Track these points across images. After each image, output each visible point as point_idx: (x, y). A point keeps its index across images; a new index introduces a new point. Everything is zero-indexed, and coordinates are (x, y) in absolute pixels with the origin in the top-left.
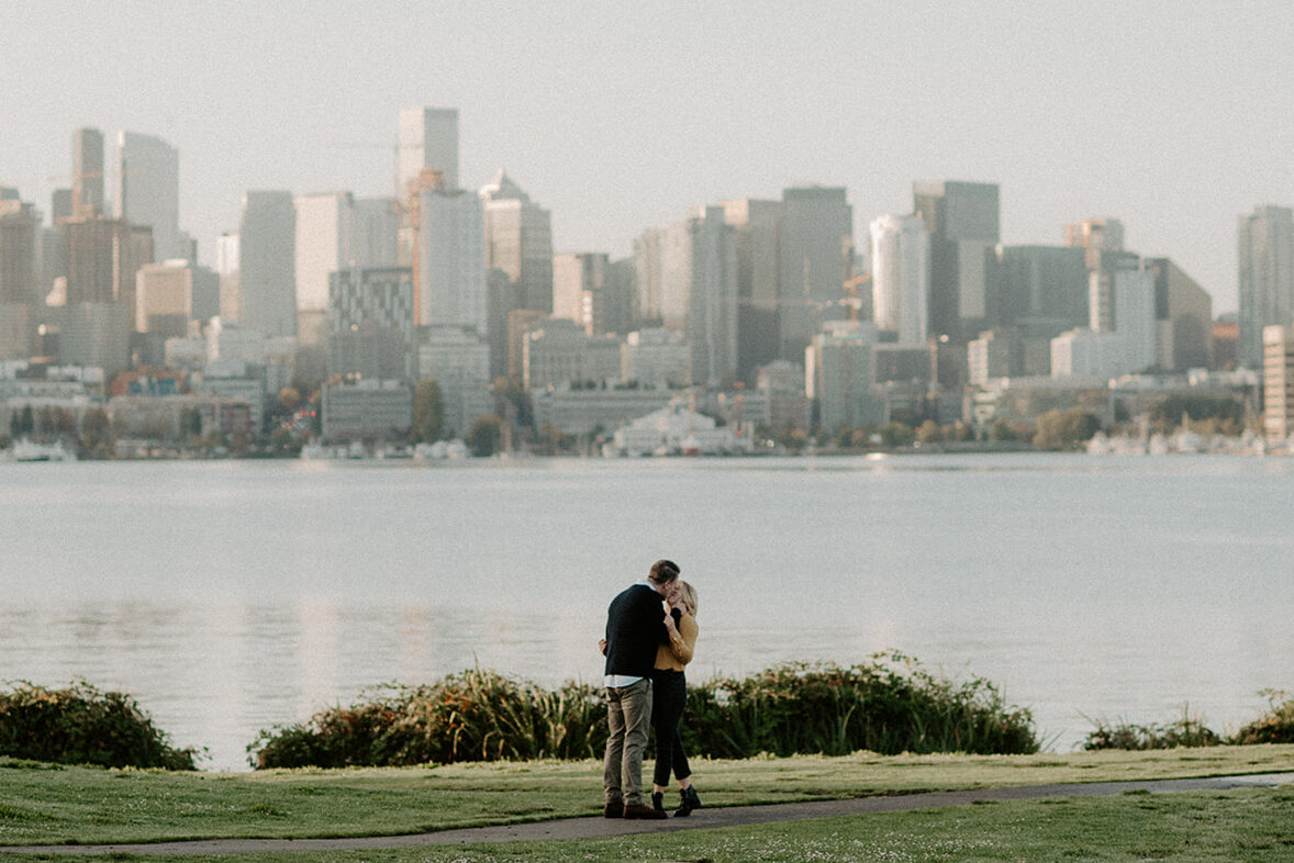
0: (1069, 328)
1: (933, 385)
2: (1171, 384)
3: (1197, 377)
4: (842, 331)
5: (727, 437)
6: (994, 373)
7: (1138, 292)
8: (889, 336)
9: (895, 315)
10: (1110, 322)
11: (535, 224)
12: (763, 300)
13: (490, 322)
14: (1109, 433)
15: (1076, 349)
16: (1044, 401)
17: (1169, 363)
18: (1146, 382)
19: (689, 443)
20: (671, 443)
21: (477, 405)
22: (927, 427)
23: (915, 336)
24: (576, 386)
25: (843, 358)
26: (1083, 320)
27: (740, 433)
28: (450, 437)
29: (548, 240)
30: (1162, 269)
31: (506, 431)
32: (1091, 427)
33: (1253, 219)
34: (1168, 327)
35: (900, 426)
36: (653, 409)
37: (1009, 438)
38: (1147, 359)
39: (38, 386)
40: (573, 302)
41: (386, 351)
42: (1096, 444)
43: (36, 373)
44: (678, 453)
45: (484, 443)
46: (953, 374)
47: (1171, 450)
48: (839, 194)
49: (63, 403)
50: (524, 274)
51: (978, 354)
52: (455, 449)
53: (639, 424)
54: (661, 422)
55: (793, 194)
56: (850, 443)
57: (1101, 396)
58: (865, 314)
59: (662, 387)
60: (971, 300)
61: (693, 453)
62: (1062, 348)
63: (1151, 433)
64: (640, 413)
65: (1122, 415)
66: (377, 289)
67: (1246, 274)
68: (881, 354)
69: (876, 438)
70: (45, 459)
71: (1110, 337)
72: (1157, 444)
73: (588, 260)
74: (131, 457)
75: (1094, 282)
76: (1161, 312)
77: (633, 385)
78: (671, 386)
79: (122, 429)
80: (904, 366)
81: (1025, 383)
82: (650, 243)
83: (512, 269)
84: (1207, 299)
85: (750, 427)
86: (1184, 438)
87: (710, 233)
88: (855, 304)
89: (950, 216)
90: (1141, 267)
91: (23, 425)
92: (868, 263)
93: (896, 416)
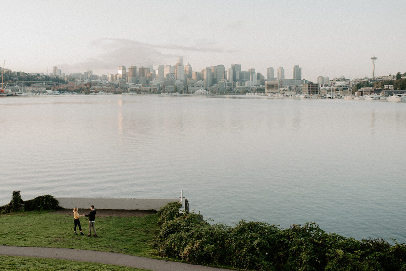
0: (247, 81)
1: (232, 87)
2: (258, 87)
4: (222, 81)
5: (207, 92)
6: (238, 85)
7: (255, 77)
8: (228, 81)
10: (252, 80)
11: (191, 68)
12: (215, 77)
13: (185, 79)
14: (249, 92)
16: (243, 88)
18: (255, 87)
20: (201, 93)
22: (230, 91)
23: (231, 81)
24: (192, 87)
25: (222, 83)
26: (249, 80)
27: (209, 92)
29: (192, 71)
30: (259, 74)
31: (183, 92)
32: (247, 91)
33: (269, 69)
34: (259, 81)
35: (227, 92)
36: (199, 89)
37: (238, 93)
38: (256, 84)
40: (194, 77)
41: (172, 83)
42: (247, 94)
43: (135, 84)
45: (181, 93)
46: (234, 86)
48: (223, 66)
50: (189, 74)
51: (237, 83)
52: (177, 93)
53: (198, 91)
54: (200, 91)
55: (218, 65)
57: (249, 88)
58: (225, 78)
60: (238, 78)
61: (203, 94)
65: (251, 90)
66: (171, 76)
67: (268, 75)
68: (227, 83)
69: (224, 93)
71: (252, 82)
72: (253, 94)
73: (196, 72)
75: (250, 76)
76: (258, 78)
77: (198, 87)
78: (202, 87)
80: (229, 84)
81: (241, 87)
82: (203, 71)
84: (263, 77)
86: (256, 93)
87: (209, 69)
88: (223, 78)
89: (235, 68)
90: (256, 74)
91: (132, 90)
92: (226, 73)
93: (227, 90)
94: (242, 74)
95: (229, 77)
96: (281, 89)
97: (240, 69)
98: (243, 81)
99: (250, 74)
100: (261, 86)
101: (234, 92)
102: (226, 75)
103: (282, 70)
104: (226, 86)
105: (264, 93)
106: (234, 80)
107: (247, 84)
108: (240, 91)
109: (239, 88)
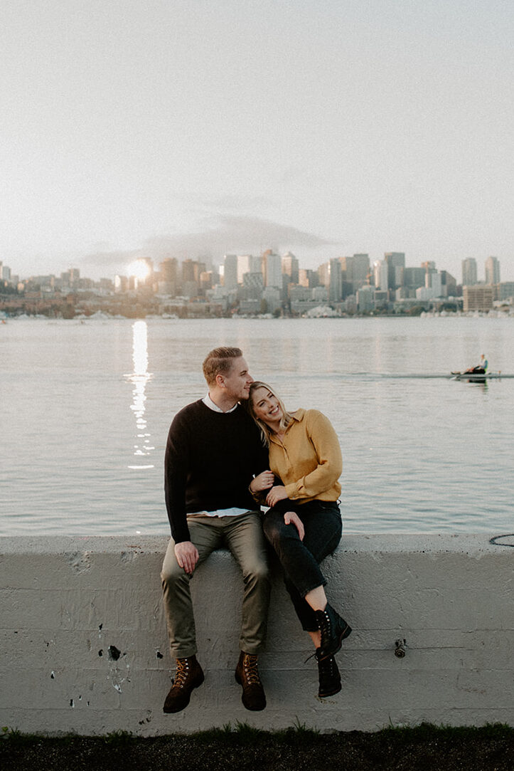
0: (420, 287)
1: (388, 301)
2: (444, 300)
4: (365, 288)
5: (335, 313)
6: (401, 297)
7: (437, 280)
8: (378, 289)
9: (380, 283)
10: (430, 285)
11: (295, 262)
12: (349, 281)
13: (283, 285)
14: (426, 311)
15: (422, 293)
16: (413, 304)
17: (446, 294)
18: (438, 300)
19: (325, 314)
20: (321, 315)
21: (277, 305)
22: (384, 310)
23: (385, 289)
24: (300, 301)
25: (365, 294)
26: (424, 285)
27: (338, 311)
28: (269, 312)
29: (297, 267)
30: (444, 274)
31: (282, 312)
32: (423, 310)
33: (466, 261)
34: (445, 287)
35: (378, 310)
36: (316, 306)
37: (403, 313)
38: (440, 294)
39: (173, 301)
40: (303, 281)
41: (256, 293)
42: (423, 314)
43: (173, 297)
44: (322, 317)
45: (277, 315)
46: (392, 298)
48: (366, 255)
49: (176, 304)
50: (292, 274)
51: (398, 292)
52: (269, 316)
53: (313, 310)
54: (319, 310)
55: (356, 256)
56: (365, 314)
57: (426, 303)
58: (372, 283)
59: (320, 301)
60: (398, 281)
61: (326, 317)
62: (419, 291)
63: (436, 312)
64: (313, 307)
65: (431, 307)
66: (254, 278)
67: (464, 274)
68: (377, 294)
69: (372, 313)
70: (170, 318)
71: (430, 289)
72: (437, 314)
73: (307, 271)
74: (191, 318)
75: (427, 276)
76: (444, 282)
77: (313, 301)
78: (323, 300)
79: (191, 311)
80: (381, 296)
81: (407, 300)
82: (323, 267)
83: (289, 273)
84: (454, 280)
85: (340, 310)
86: (443, 313)
87: (335, 263)
88: (368, 281)
89: (393, 260)
90: (439, 272)
92: (373, 272)
93: (377, 308)
94: (408, 273)
95: (380, 280)
96: (497, 304)
97: (403, 263)
98: (411, 288)
99: (425, 272)
100: (451, 298)
101: (394, 312)
102: (373, 276)
103: (495, 263)
104: (373, 299)
105: (462, 311)
106: (392, 285)
107: (420, 294)
108: (408, 309)
109: (404, 304)
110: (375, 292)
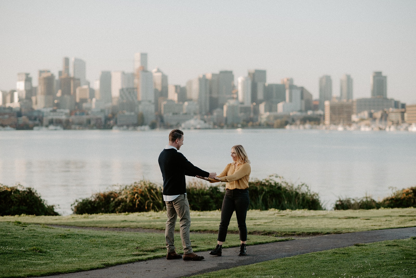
0: (282, 101)
1: (252, 114)
2: (304, 114)
3: (310, 113)
4: (232, 102)
5: (207, 125)
6: (266, 111)
7: (297, 94)
8: (242, 103)
9: (244, 98)
10: (291, 100)
11: (164, 78)
12: (215, 95)
13: (155, 99)
14: (291, 124)
15: (283, 106)
16: (276, 118)
17: (303, 108)
18: (299, 114)
19: (198, 126)
20: (194, 127)
21: (151, 118)
22: (250, 123)
23: (248, 103)
25: (232, 108)
26: (284, 99)
27: (210, 124)
28: (145, 125)
30: (302, 90)
31: (158, 124)
32: (286, 123)
33: (322, 79)
34: (303, 102)
35: (245, 123)
36: (190, 119)
37: (269, 126)
38: (299, 108)
39: (55, 113)
40: (173, 96)
41: (132, 106)
42: (288, 127)
43: (54, 111)
44: (196, 129)
45: (153, 126)
46: (256, 112)
47: (305, 128)
48: (231, 72)
50: (162, 89)
51: (262, 107)
52: (147, 127)
53: (187, 122)
54: (192, 122)
55: (221, 72)
56: (233, 126)
57: (289, 117)
58: (237, 98)
59: (192, 114)
60: (260, 96)
61: (199, 129)
62: (280, 107)
64: (188, 120)
65: (293, 121)
66: (130, 93)
67: (321, 90)
69: (239, 125)
71: (291, 104)
72: (301, 127)
73: (176, 87)
74: (75, 129)
75: (287, 91)
76: (302, 98)
77: (186, 114)
78: (195, 114)
79: (73, 123)
80: (245, 110)
81: (273, 114)
82: (190, 83)
83: (159, 88)
84: (311, 96)
85: (212, 123)
86: (307, 126)
87: (203, 81)
89: (256, 77)
90: (298, 89)
91: (51, 122)
93: (244, 121)
94: (268, 89)
95: (244, 95)
96: (355, 118)
97: (264, 80)
98: (272, 103)
99: (285, 88)
102: (238, 91)
103: (349, 80)
106: (254, 98)
110: (240, 106)
